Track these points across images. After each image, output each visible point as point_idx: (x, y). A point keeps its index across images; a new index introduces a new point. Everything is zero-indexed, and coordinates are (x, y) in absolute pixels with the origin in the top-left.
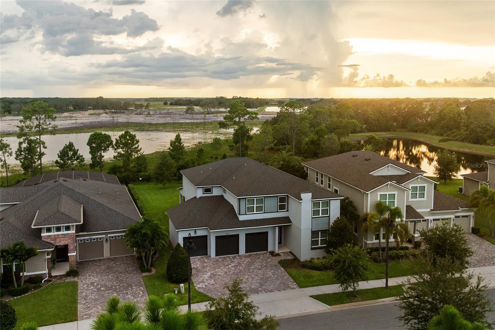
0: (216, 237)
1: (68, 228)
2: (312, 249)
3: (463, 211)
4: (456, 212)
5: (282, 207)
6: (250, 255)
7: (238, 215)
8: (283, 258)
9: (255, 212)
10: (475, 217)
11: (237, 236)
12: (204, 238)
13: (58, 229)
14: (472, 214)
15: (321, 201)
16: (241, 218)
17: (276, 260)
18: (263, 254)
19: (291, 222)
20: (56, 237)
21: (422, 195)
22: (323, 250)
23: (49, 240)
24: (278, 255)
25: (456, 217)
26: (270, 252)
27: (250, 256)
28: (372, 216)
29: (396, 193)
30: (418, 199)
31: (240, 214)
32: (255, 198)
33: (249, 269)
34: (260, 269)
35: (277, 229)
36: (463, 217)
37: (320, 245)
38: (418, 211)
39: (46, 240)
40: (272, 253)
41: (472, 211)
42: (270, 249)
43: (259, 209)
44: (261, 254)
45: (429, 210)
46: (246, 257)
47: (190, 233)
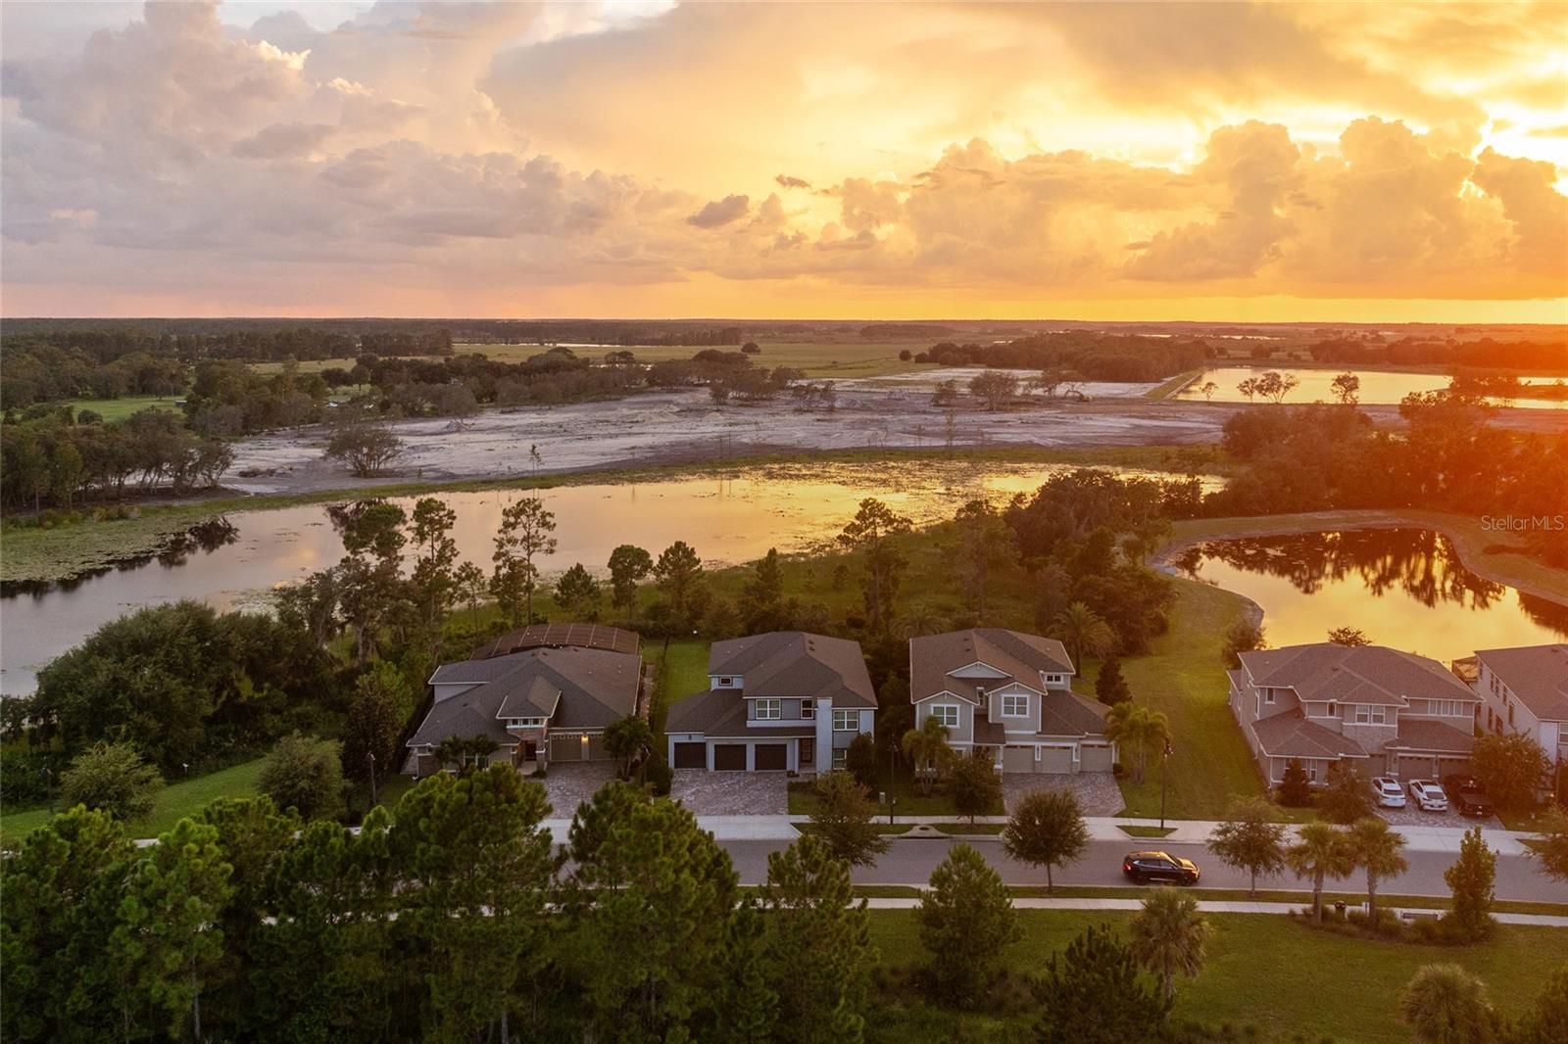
0: (717, 746)
1: (537, 721)
3: (1093, 738)
4: (1080, 739)
5: (807, 714)
8: (796, 779)
9: (769, 718)
10: (1120, 749)
11: (744, 747)
12: (703, 746)
13: (526, 722)
14: (1113, 744)
15: (846, 711)
16: (750, 724)
18: (778, 773)
19: (815, 734)
20: (523, 731)
21: (1022, 711)
23: (515, 734)
24: (797, 776)
25: (1084, 746)
26: (786, 771)
27: (761, 774)
29: (958, 706)
30: (1013, 716)
31: (747, 719)
32: (768, 699)
33: (746, 790)
35: (798, 742)
39: (512, 733)
40: (788, 773)
42: (788, 769)
43: (774, 714)
44: (775, 773)
45: (1034, 732)
46: (754, 774)
47: (683, 739)
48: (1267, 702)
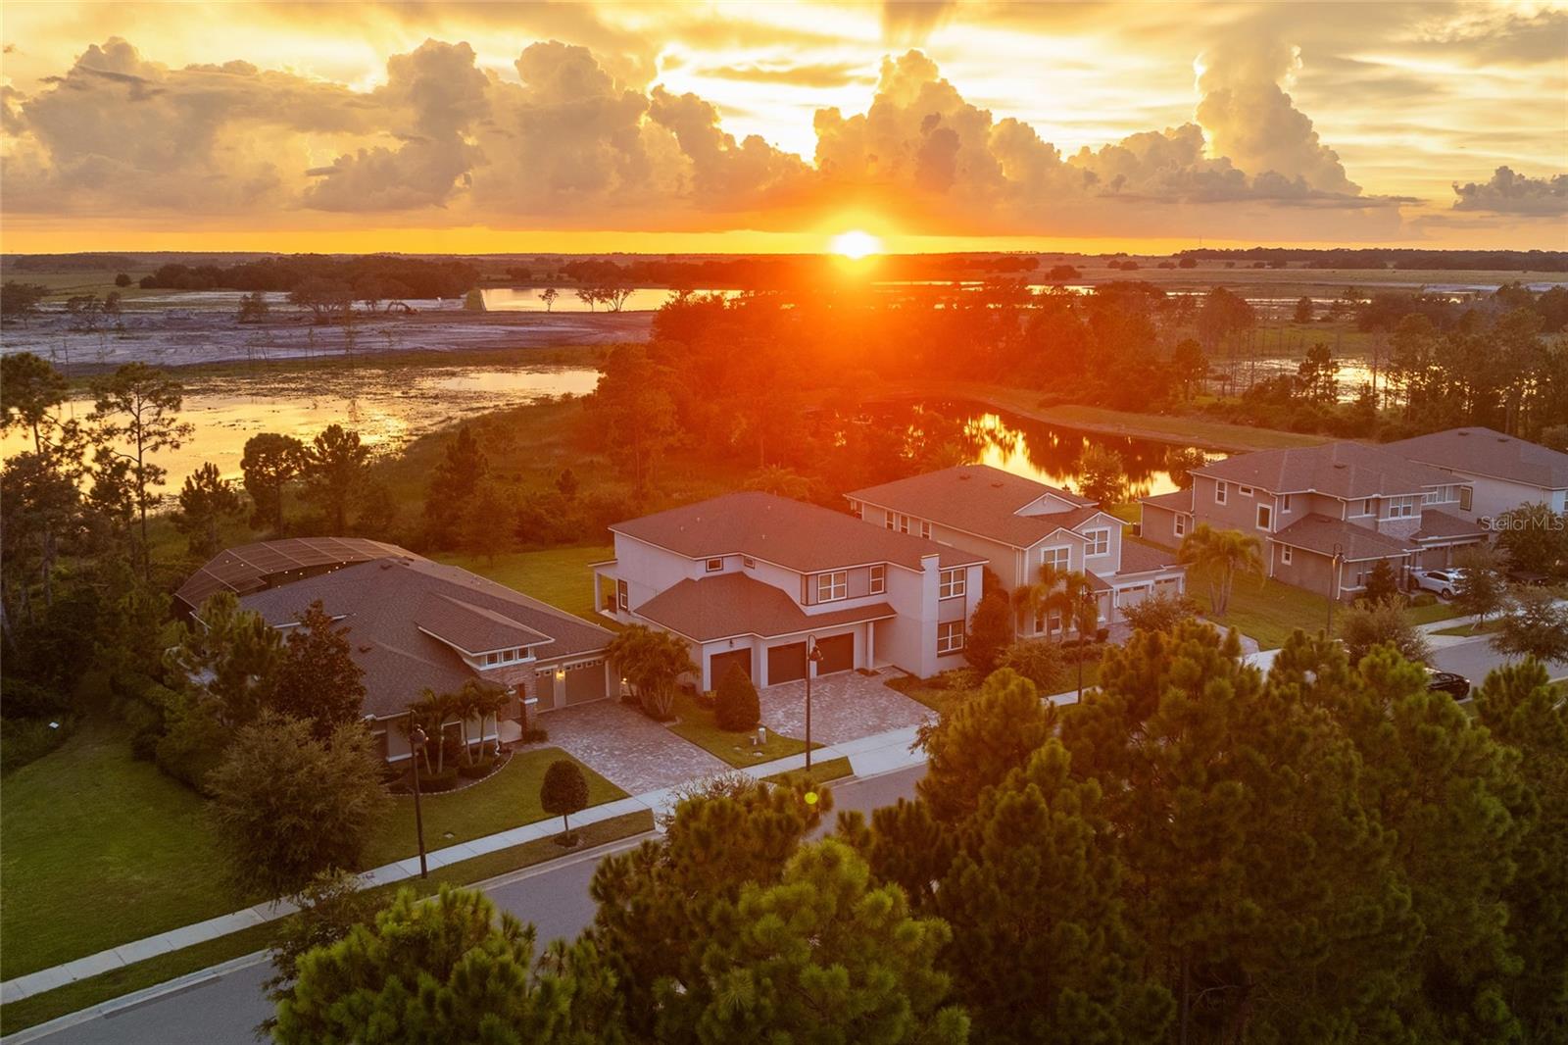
0: (770, 650)
1: (523, 653)
2: (939, 656)
3: (1169, 571)
4: (1157, 574)
5: (876, 587)
6: (826, 678)
7: (802, 607)
8: (887, 677)
9: (832, 599)
10: (1187, 580)
11: (803, 645)
13: (508, 656)
14: (1181, 575)
15: (952, 569)
16: (810, 611)
17: (877, 683)
18: (849, 674)
19: (894, 612)
20: (504, 671)
21: (1102, 548)
22: (961, 656)
23: (491, 678)
24: (874, 673)
25: (1158, 582)
26: (858, 670)
27: (827, 680)
28: (1038, 591)
29: (1069, 546)
30: (1096, 555)
31: (807, 605)
32: (832, 572)
33: (844, 700)
34: (860, 698)
35: (871, 626)
36: (1166, 581)
37: (950, 649)
38: (1098, 575)
39: (488, 678)
40: (863, 671)
41: (1181, 570)
42: (857, 663)
43: (839, 592)
44: (844, 675)
45: (1113, 573)
47: (722, 647)
48: (1284, 512)
